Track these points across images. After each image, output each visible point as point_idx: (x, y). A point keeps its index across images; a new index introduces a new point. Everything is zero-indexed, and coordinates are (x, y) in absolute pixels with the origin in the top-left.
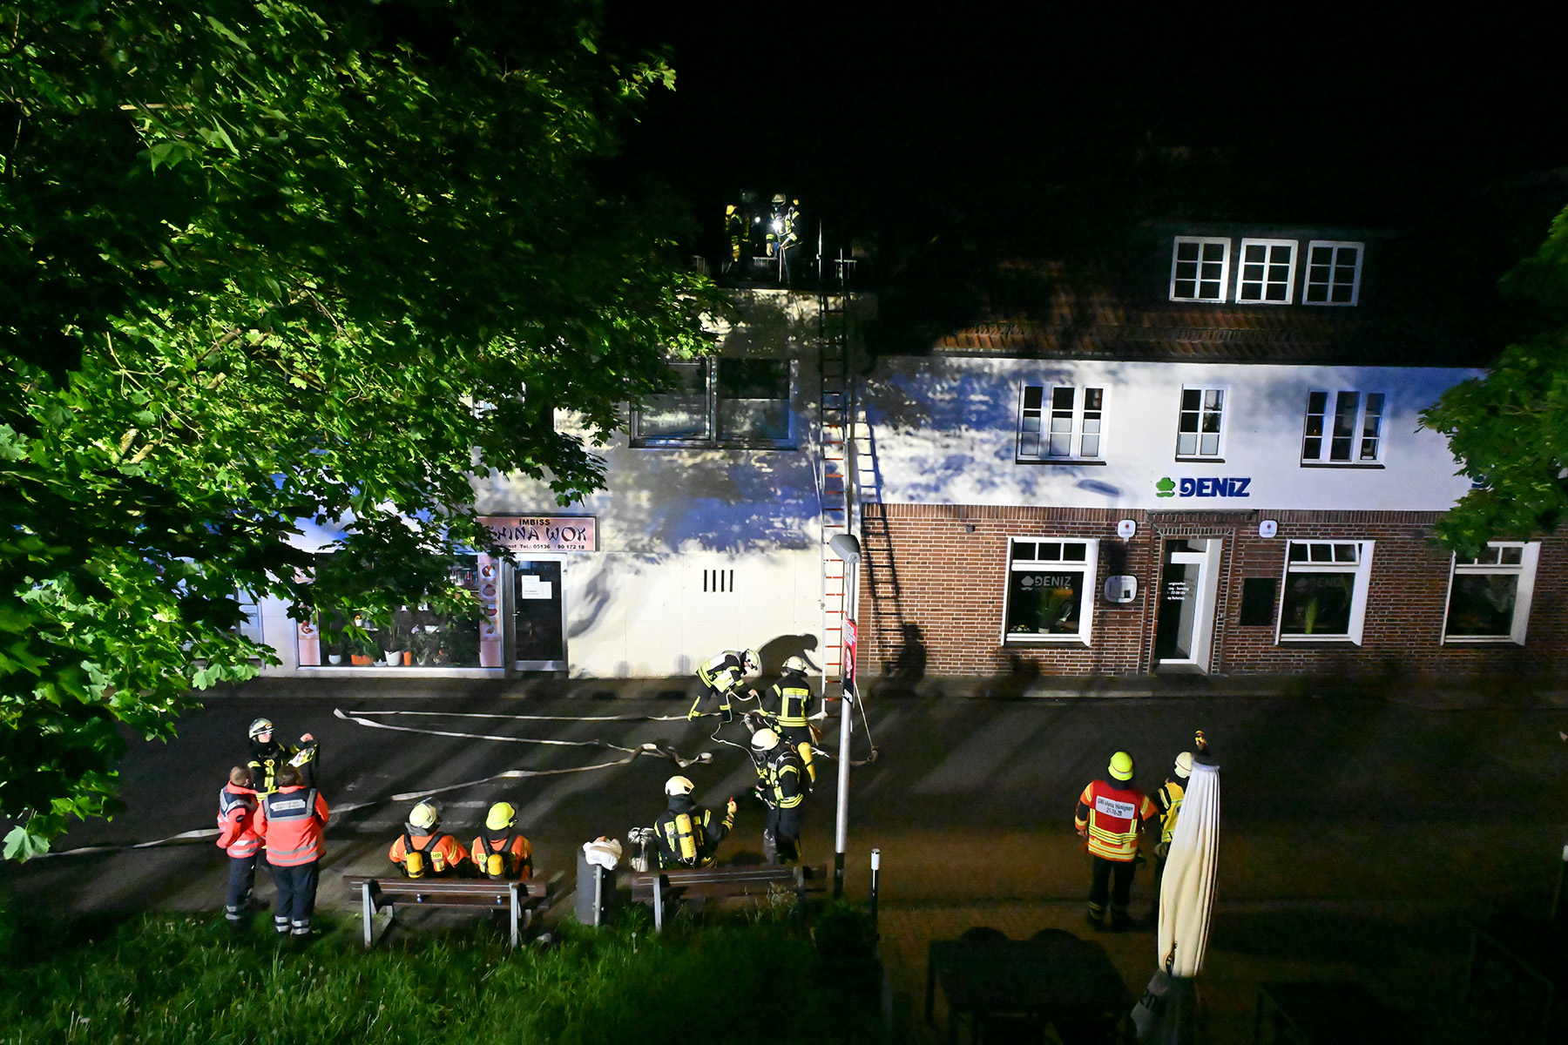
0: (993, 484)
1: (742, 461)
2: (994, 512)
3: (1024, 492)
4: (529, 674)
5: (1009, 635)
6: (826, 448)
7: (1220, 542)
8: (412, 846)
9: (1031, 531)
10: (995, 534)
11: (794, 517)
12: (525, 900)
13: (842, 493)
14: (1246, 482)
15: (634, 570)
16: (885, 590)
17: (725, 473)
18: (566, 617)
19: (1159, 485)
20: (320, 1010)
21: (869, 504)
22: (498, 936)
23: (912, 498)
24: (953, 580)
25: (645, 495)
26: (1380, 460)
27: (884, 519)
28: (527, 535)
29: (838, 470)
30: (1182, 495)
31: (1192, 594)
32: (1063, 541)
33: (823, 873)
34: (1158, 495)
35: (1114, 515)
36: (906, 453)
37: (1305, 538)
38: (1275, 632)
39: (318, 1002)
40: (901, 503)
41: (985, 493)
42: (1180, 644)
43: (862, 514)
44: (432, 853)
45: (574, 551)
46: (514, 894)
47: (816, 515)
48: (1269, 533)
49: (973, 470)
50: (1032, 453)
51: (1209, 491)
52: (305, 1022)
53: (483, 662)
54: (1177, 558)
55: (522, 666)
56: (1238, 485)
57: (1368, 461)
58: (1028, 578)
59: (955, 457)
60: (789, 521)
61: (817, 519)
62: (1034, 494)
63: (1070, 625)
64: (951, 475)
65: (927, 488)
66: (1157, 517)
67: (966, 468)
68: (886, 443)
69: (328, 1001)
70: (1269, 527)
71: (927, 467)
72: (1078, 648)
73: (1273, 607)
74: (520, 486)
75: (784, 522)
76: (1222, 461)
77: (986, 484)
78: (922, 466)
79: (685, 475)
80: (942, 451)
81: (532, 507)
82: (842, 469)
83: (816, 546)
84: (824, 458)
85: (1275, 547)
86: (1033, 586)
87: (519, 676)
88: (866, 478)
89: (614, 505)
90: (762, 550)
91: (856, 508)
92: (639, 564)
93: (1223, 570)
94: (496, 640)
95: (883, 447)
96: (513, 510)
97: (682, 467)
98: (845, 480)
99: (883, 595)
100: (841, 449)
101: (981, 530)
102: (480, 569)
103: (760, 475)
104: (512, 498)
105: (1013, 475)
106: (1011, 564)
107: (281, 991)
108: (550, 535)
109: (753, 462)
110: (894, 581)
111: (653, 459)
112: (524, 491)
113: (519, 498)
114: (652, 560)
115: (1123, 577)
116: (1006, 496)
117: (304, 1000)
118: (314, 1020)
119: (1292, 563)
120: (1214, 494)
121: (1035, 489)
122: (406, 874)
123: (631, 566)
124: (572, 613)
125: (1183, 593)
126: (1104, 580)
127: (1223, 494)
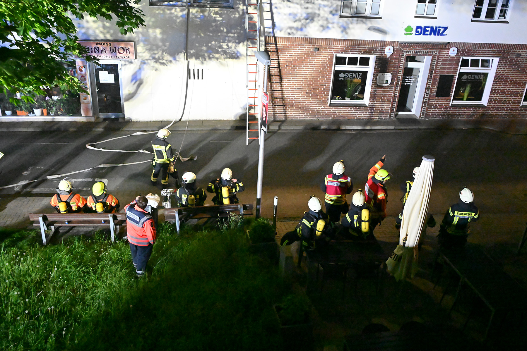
0: (328, 27)
1: (206, 14)
2: (328, 41)
3: (342, 31)
4: (105, 120)
5: (332, 100)
6: (249, 8)
7: (431, 57)
8: (61, 199)
9: (345, 51)
10: (328, 53)
11: (233, 43)
12: (116, 222)
13: (256, 31)
14: (446, 28)
15: (155, 68)
16: (275, 79)
17: (198, 20)
18: (122, 91)
19: (406, 29)
20: (27, 271)
21: (269, 37)
22: (105, 237)
23: (289, 34)
24: (308, 75)
25: (158, 31)
26: (507, 19)
27: (276, 44)
28: (100, 51)
29: (254, 19)
30: (416, 35)
31: (415, 82)
32: (359, 56)
33: (251, 207)
34: (405, 34)
35: (384, 44)
36: (288, 11)
37: (469, 56)
38: (450, 100)
39: (25, 268)
40: (284, 36)
41: (324, 32)
42: (408, 105)
43: (265, 42)
44: (71, 203)
45: (124, 59)
46: (111, 219)
47: (243, 42)
48: (453, 53)
49: (319, 20)
50: (347, 12)
51: (428, 33)
52: (20, 276)
53: (83, 114)
54: (411, 65)
55: (102, 116)
56: (442, 30)
57: (501, 19)
58: (342, 74)
59: (311, 13)
60: (230, 44)
61: (244, 44)
62: (347, 33)
63: (360, 96)
64: (308, 23)
65: (297, 29)
66: (404, 45)
67: (316, 19)
68: (278, 6)
69: (30, 267)
70: (454, 50)
71: (297, 18)
72: (363, 107)
73: (450, 88)
74: (95, 25)
75: (227, 45)
76: (436, 18)
77: (324, 28)
78: (294, 18)
79: (178, 21)
80: (305, 10)
81: (101, 37)
82: (256, 19)
83: (243, 57)
84: (247, 13)
85: (455, 60)
86: (344, 77)
87: (101, 120)
88: (268, 24)
89: (143, 35)
90: (217, 59)
91: (262, 38)
92: (157, 65)
93: (430, 72)
94: (88, 103)
95: (276, 8)
96: (92, 38)
97: (177, 16)
98: (258, 24)
99: (275, 82)
100: (255, 8)
101: (322, 50)
102: (78, 67)
103: (215, 20)
104: (91, 32)
105: (338, 23)
106: (335, 67)
107: (7, 264)
108: (112, 50)
109: (212, 14)
110: (280, 75)
111: (162, 12)
112: (97, 28)
113: (94, 32)
114: (163, 64)
115: (386, 73)
116: (334, 34)
117: (19, 268)
118: (24, 276)
119: (461, 68)
120: (430, 34)
121: (348, 31)
122: (59, 212)
123: (153, 67)
124: (125, 89)
125: (412, 81)
126: (377, 75)
127: (435, 35)
